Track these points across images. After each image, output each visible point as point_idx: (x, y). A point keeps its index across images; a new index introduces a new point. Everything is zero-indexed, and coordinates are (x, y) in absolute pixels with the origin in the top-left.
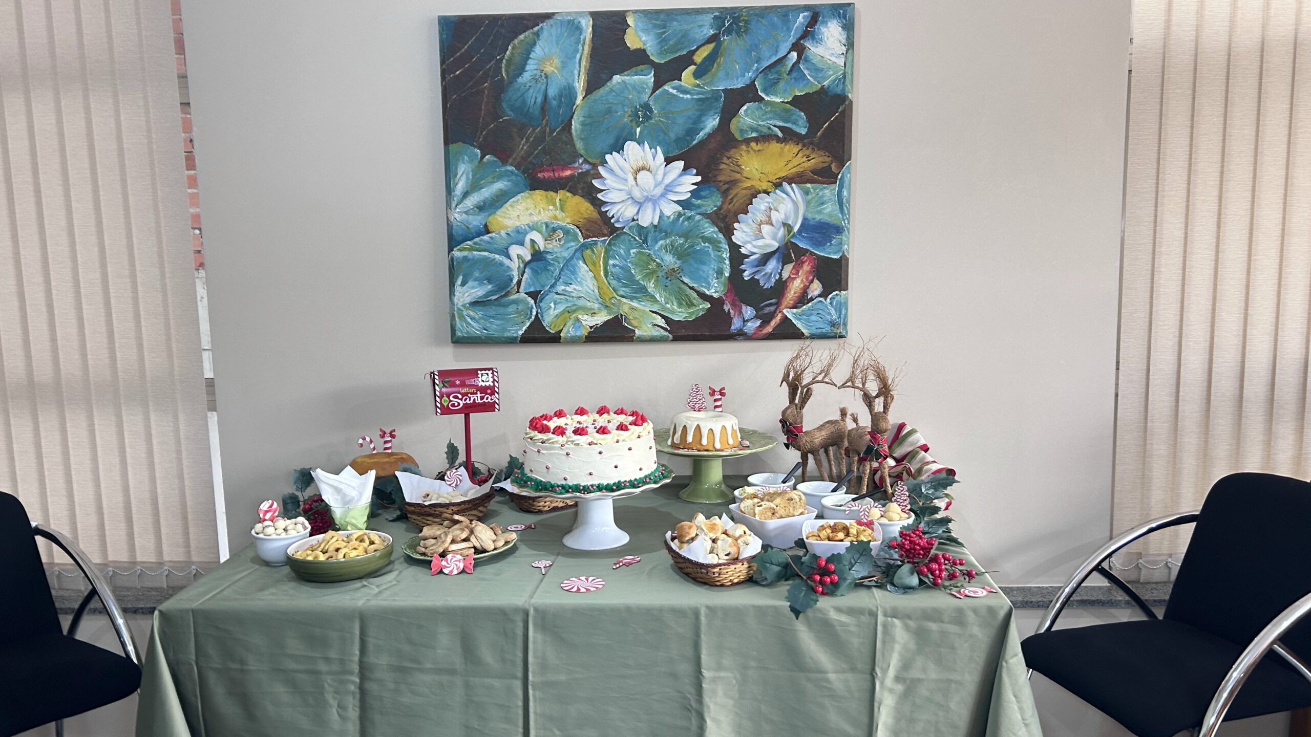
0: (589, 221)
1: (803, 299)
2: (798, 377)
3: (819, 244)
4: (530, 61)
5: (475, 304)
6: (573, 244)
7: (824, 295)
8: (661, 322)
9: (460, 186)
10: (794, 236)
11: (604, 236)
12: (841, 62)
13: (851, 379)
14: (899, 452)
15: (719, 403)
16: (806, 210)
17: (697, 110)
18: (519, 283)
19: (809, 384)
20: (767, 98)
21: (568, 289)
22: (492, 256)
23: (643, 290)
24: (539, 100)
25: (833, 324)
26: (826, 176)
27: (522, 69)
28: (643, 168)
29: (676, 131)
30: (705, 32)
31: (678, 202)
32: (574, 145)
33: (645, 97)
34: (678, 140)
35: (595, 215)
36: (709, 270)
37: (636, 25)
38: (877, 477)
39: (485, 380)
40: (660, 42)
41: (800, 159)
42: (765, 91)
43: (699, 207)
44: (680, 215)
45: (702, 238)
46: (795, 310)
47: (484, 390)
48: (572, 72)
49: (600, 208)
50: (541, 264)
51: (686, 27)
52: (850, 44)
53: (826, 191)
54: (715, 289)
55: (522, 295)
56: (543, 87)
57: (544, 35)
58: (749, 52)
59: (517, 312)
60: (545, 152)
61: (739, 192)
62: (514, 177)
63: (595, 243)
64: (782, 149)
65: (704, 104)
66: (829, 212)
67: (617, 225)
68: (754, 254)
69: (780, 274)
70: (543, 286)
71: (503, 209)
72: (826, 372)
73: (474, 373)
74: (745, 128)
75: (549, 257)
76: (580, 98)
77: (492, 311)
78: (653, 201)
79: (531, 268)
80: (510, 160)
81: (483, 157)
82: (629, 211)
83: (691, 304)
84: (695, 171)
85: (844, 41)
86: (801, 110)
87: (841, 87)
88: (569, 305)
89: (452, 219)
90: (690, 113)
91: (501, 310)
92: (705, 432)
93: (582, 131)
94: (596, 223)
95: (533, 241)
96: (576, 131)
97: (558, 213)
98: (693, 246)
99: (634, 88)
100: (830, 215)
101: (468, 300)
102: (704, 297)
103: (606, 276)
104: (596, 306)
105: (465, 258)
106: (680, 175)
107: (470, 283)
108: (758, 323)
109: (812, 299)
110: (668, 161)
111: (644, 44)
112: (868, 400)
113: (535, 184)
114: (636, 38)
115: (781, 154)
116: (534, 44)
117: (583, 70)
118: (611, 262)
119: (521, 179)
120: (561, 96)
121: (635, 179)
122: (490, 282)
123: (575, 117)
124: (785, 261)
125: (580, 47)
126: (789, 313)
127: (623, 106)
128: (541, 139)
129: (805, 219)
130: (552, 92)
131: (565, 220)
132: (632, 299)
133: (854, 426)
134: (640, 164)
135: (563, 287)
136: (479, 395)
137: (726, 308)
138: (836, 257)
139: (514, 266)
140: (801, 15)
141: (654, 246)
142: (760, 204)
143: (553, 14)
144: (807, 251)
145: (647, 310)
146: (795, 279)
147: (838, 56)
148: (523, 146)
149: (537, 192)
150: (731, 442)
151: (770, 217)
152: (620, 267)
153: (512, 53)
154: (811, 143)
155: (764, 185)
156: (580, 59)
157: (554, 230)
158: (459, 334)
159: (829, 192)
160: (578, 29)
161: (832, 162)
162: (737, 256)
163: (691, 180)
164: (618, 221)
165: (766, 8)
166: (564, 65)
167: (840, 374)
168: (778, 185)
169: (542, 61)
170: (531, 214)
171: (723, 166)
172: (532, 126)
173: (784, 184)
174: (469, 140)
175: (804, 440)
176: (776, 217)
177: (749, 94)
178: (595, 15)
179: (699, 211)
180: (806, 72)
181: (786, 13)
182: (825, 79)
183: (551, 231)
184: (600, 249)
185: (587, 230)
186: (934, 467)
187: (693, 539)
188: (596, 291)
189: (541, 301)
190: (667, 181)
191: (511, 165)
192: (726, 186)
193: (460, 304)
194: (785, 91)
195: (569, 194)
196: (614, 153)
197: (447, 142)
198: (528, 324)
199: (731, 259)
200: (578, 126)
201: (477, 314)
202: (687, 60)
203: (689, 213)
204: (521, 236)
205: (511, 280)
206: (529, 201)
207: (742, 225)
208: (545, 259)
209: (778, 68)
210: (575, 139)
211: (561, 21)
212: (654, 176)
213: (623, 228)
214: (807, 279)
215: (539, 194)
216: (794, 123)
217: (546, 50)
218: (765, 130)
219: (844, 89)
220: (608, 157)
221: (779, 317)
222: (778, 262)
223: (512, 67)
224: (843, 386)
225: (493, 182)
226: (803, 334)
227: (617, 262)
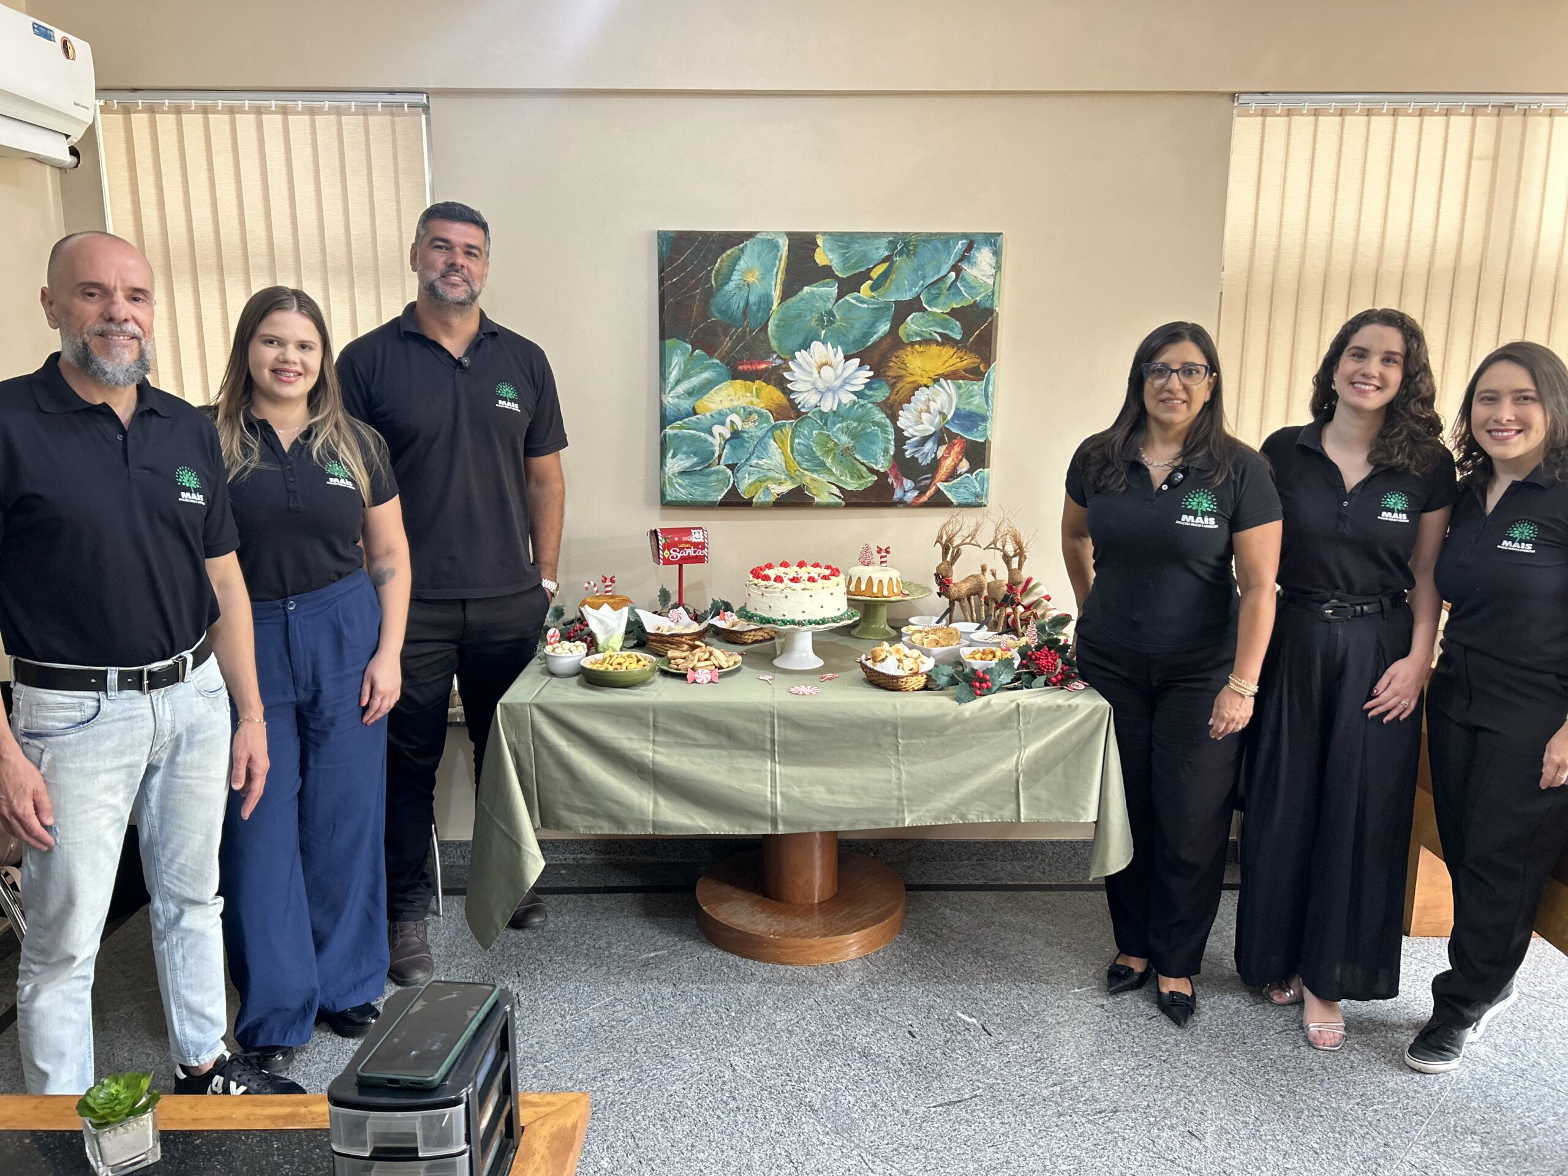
0: (780, 406)
1: (953, 475)
2: (950, 540)
3: (968, 430)
4: (735, 273)
5: (683, 473)
6: (765, 425)
7: (970, 471)
8: (837, 491)
9: (673, 375)
10: (947, 423)
11: (792, 419)
12: (990, 281)
13: (994, 543)
14: (1027, 601)
15: (884, 559)
16: (958, 402)
17: (873, 317)
18: (720, 456)
19: (959, 545)
20: (929, 309)
21: (760, 462)
22: (698, 433)
23: (823, 464)
24: (742, 305)
25: (977, 496)
26: (976, 374)
27: (728, 279)
28: (826, 364)
29: (854, 334)
30: (881, 253)
31: (854, 393)
32: (769, 343)
33: (830, 306)
34: (855, 342)
35: (785, 402)
36: (878, 449)
37: (824, 246)
38: (1010, 620)
39: (697, 537)
40: (844, 261)
41: (955, 360)
42: (928, 303)
43: (871, 396)
44: (855, 403)
45: (873, 422)
46: (946, 484)
47: (696, 545)
48: (770, 283)
49: (789, 395)
50: (737, 441)
51: (865, 249)
52: (998, 267)
53: (975, 387)
54: (883, 464)
55: (722, 467)
56: (746, 295)
57: (748, 251)
58: (916, 271)
59: (718, 481)
60: (744, 348)
61: (904, 385)
62: (718, 369)
63: (784, 425)
64: (940, 351)
65: (878, 313)
66: (976, 403)
67: (802, 410)
68: (914, 436)
69: (936, 453)
70: (740, 460)
71: (709, 395)
72: (973, 536)
73: (687, 531)
74: (911, 333)
75: (745, 435)
76: (775, 304)
77: (696, 479)
78: (834, 391)
79: (731, 445)
80: (716, 355)
81: (693, 351)
82: (813, 399)
83: (861, 477)
84: (868, 367)
85: (994, 265)
86: (957, 319)
87: (990, 302)
88: (761, 475)
89: (665, 401)
90: (866, 320)
91: (704, 479)
92: (876, 582)
93: (777, 332)
94: (785, 408)
95: (732, 422)
96: (772, 331)
97: (754, 399)
98: (864, 429)
99: (821, 297)
100: (978, 406)
101: (677, 470)
102: (872, 471)
103: (792, 452)
104: (783, 477)
105: (676, 434)
106: (857, 370)
107: (679, 456)
108: (916, 493)
109: (960, 475)
110: (847, 358)
111: (831, 262)
112: (1007, 559)
113: (736, 375)
114: (822, 257)
115: (939, 355)
116: (739, 258)
117: (779, 281)
118: (797, 441)
119: (724, 370)
120: (759, 303)
121: (819, 372)
122: (695, 455)
123: (771, 320)
124: (940, 442)
125: (777, 262)
126: (941, 486)
127: (811, 312)
128: (742, 337)
129: (957, 409)
130: (752, 299)
131: (759, 405)
132: (812, 471)
133: (993, 579)
134: (824, 361)
135: (756, 461)
136: (692, 549)
137: (890, 480)
138: (981, 440)
139: (717, 442)
140: (960, 242)
141: (832, 428)
142: (921, 395)
143: (755, 233)
144: (958, 435)
145: (825, 481)
146: (947, 458)
147: (989, 277)
148: (727, 343)
149: (738, 381)
150: (896, 591)
151: (928, 407)
152: (804, 445)
153: (720, 265)
154: (965, 347)
155: (925, 381)
156: (777, 272)
157: (750, 413)
158: (668, 498)
159: (977, 387)
160: (775, 247)
161: (980, 363)
162: (901, 438)
163: (866, 373)
164: (803, 407)
165: (931, 234)
166: (763, 277)
167: (985, 537)
168: (936, 381)
169: (746, 272)
170: (731, 400)
171: (891, 364)
172: (735, 326)
173: (941, 379)
174: (682, 336)
175: (953, 590)
176: (933, 406)
177: (914, 305)
178: (789, 235)
179: (871, 400)
180: (962, 289)
181: (946, 239)
182: (978, 295)
183: (747, 414)
184: (788, 430)
185: (778, 414)
186: (1055, 613)
187: (883, 660)
188: (784, 464)
189: (737, 472)
190: (846, 374)
191: (717, 358)
192: (894, 380)
193: (671, 473)
194: (945, 303)
195: (764, 384)
196: (803, 351)
197: (663, 337)
198: (726, 491)
199: (896, 440)
200: (773, 328)
201: (685, 481)
202: (865, 276)
203: (862, 402)
204: (722, 418)
205: (713, 454)
206: (730, 388)
207: (906, 413)
208: (742, 437)
209: (940, 284)
210: (770, 338)
211: (762, 240)
212: (835, 370)
213: (807, 413)
214: (957, 458)
215: (739, 382)
216: (952, 330)
217: (749, 264)
218: (928, 336)
219: (992, 304)
220: (797, 354)
221: (933, 489)
222: (934, 444)
223: (720, 277)
224: (987, 548)
225: (701, 373)
226: (952, 503)
227: (801, 441)
